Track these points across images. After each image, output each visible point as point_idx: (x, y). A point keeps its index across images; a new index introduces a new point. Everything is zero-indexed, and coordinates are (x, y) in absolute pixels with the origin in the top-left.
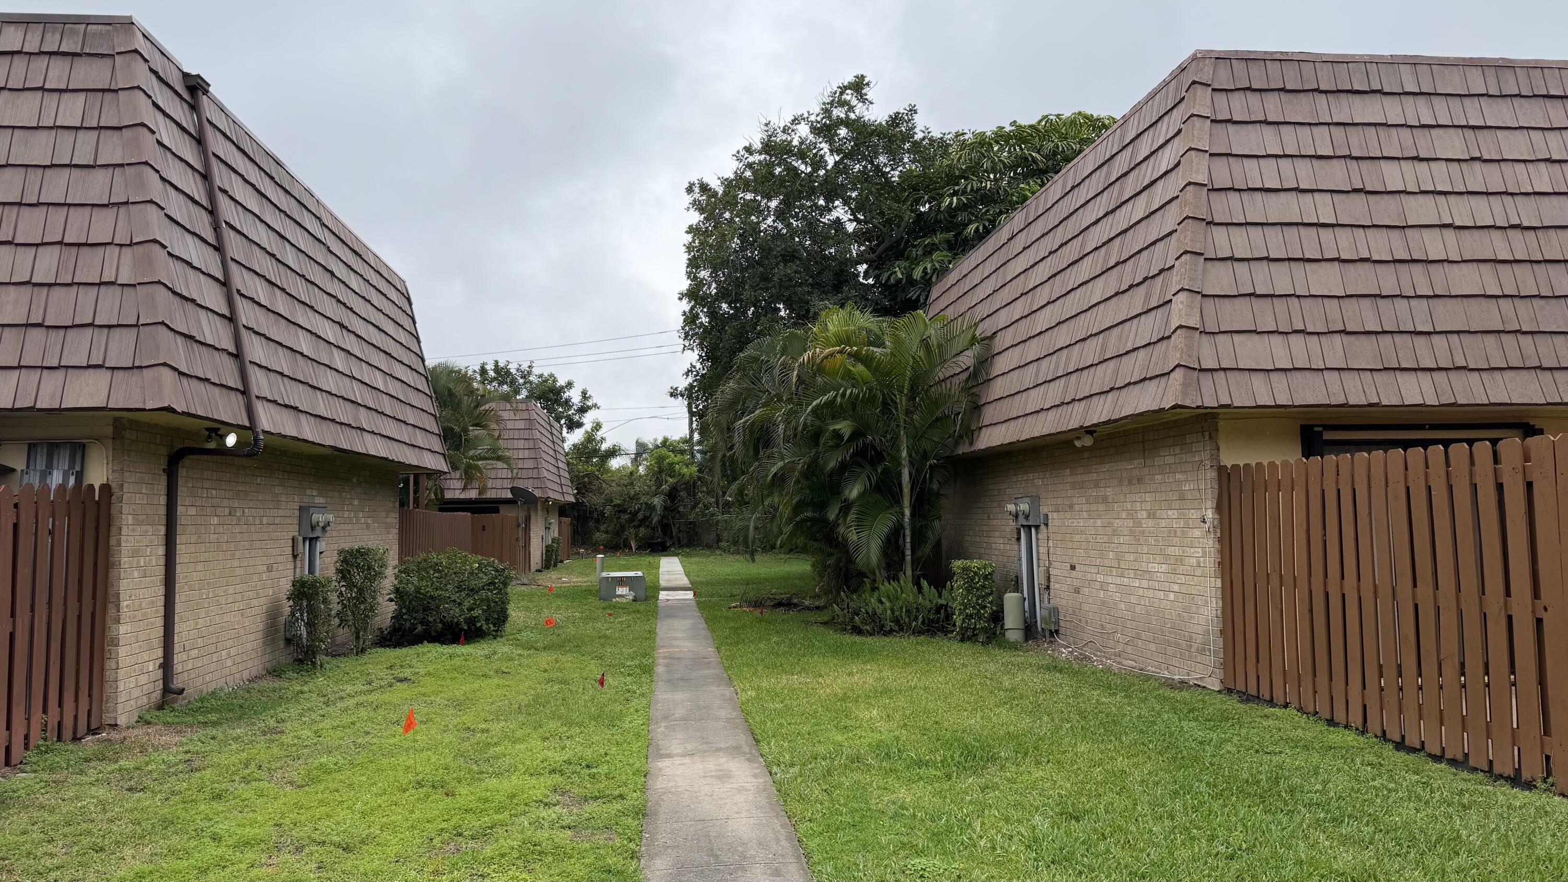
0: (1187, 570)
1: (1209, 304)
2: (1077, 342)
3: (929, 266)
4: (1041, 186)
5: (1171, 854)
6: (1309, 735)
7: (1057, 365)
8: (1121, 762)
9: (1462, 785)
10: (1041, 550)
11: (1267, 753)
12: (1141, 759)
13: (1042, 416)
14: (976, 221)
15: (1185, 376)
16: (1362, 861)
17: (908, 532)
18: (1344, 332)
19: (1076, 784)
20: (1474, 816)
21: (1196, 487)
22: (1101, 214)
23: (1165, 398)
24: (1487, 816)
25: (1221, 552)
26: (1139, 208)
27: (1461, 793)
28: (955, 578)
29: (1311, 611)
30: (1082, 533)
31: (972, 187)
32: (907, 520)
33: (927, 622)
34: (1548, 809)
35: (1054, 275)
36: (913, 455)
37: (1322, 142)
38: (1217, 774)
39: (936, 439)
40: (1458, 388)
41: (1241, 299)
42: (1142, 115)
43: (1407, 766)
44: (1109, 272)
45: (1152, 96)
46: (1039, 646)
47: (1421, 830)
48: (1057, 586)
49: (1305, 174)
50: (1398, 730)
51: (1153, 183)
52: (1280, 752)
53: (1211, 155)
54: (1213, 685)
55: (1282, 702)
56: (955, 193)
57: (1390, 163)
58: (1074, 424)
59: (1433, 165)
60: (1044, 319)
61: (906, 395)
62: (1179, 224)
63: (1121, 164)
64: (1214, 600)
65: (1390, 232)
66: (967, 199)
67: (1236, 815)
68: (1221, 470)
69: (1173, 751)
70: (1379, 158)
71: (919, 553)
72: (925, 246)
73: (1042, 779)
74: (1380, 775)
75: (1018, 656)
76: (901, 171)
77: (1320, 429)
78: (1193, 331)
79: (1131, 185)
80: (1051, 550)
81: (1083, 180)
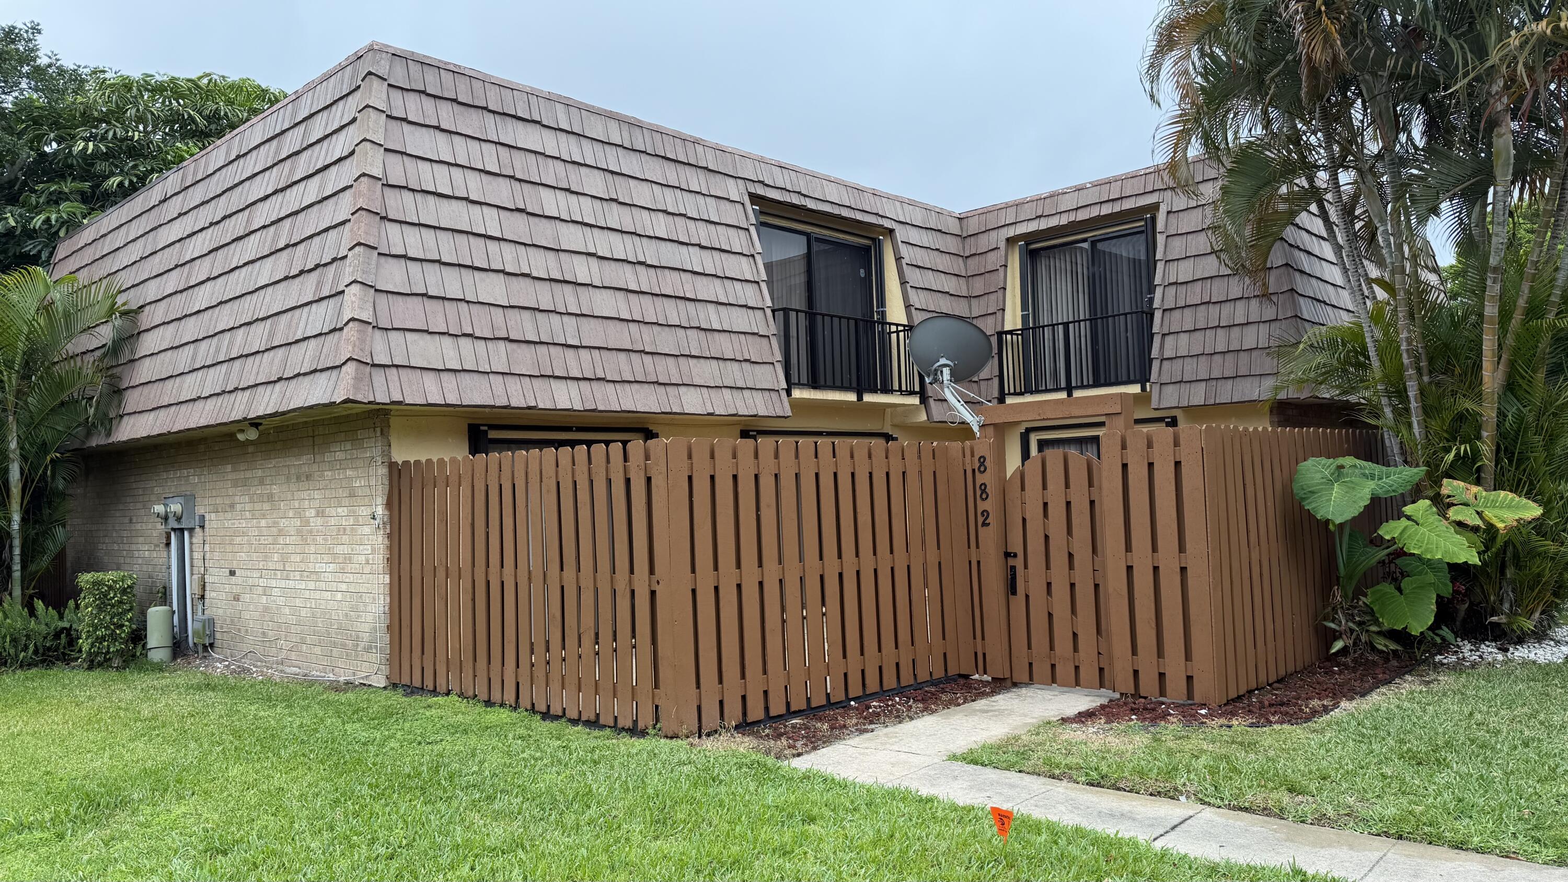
0: (356, 569)
1: (382, 300)
2: (241, 326)
3: (53, 217)
4: (201, 149)
5: (329, 867)
6: (468, 719)
7: (218, 351)
8: (279, 780)
9: (592, 743)
10: (196, 555)
11: (430, 743)
12: (300, 771)
13: (199, 404)
14: (121, 174)
15: (356, 370)
16: (511, 832)
17: (17, 542)
18: (507, 339)
19: (226, 813)
20: (602, 768)
21: (367, 484)
22: (270, 191)
23: (336, 391)
24: (612, 767)
25: (390, 548)
26: (311, 191)
27: (593, 750)
28: (82, 595)
29: (474, 600)
30: (244, 534)
31: (115, 133)
32: (16, 526)
33: (41, 651)
34: (656, 751)
35: (216, 249)
36: (27, 446)
37: (490, 158)
38: (380, 773)
39: (59, 428)
40: (598, 396)
41: (414, 298)
42: (316, 95)
43: (551, 733)
44: (278, 254)
45: (327, 77)
46: (189, 663)
47: (561, 791)
48: (214, 594)
49: (475, 186)
50: (545, 702)
51: (327, 167)
52: (442, 740)
53: (386, 150)
54: (379, 682)
55: (444, 690)
56: (93, 137)
57: (547, 190)
58: (236, 415)
59: (581, 198)
60: (203, 297)
61: (18, 372)
62: (352, 214)
63: (292, 141)
64: (382, 597)
65: (547, 252)
66: (107, 147)
67: (397, 813)
68: (392, 466)
69: (335, 758)
70: (538, 184)
71: (33, 568)
72: (51, 194)
73: (184, 815)
74: (528, 747)
75: (164, 677)
76: (16, 98)
77: (486, 428)
78: (366, 325)
79: (303, 165)
80: (207, 556)
81: (250, 151)
